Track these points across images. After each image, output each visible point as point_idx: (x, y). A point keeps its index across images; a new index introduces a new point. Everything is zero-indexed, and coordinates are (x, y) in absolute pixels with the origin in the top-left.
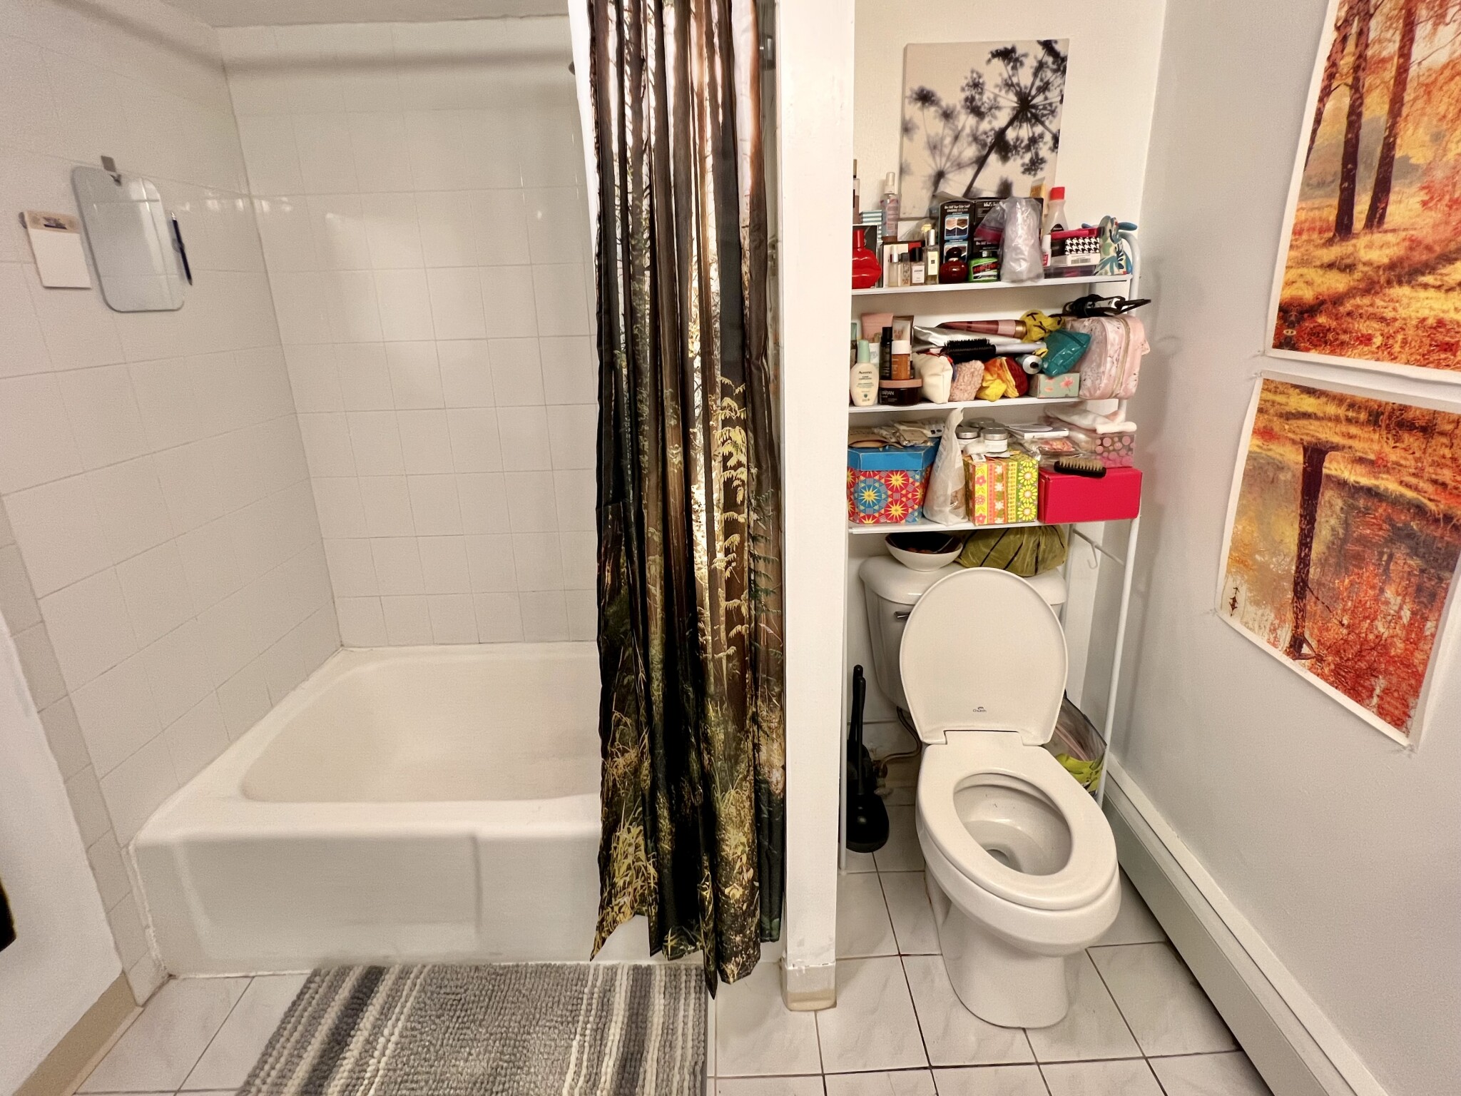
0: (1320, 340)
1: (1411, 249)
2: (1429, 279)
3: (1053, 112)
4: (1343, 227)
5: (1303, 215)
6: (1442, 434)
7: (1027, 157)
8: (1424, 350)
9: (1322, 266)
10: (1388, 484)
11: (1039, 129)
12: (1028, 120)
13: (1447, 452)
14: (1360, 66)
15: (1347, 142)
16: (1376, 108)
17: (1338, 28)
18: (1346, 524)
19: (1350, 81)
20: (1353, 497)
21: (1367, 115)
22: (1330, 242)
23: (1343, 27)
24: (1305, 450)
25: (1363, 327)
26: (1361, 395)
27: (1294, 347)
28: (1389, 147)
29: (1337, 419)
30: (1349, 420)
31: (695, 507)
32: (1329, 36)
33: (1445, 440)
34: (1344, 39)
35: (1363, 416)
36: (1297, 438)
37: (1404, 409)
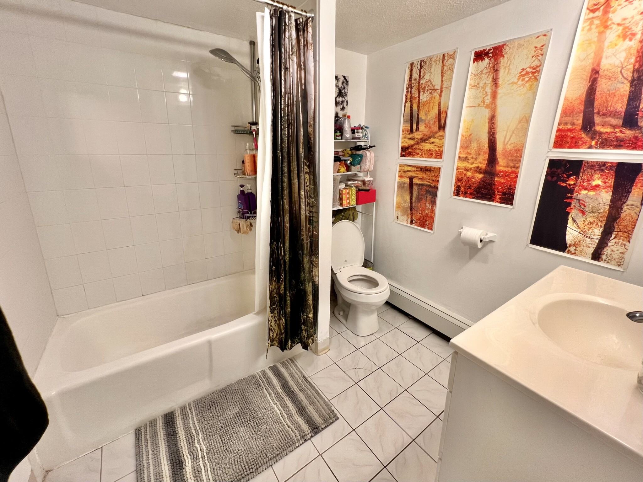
0: (410, 154)
1: (424, 136)
2: (427, 141)
3: (346, 95)
4: (412, 131)
5: (404, 128)
6: (432, 171)
7: (341, 106)
8: (428, 155)
9: (408, 139)
10: (425, 182)
11: (343, 99)
12: (341, 96)
13: (433, 174)
14: (411, 97)
15: (411, 113)
16: (415, 107)
17: (407, 89)
18: (418, 192)
19: (410, 100)
20: (419, 186)
21: (414, 108)
22: (409, 134)
24: (409, 178)
25: (418, 151)
26: (418, 165)
27: (405, 156)
28: (418, 115)
29: (414, 171)
30: (417, 171)
31: (302, 197)
32: (405, 91)
33: (433, 172)
34: (408, 92)
35: (419, 169)
36: (407, 176)
37: (426, 167)
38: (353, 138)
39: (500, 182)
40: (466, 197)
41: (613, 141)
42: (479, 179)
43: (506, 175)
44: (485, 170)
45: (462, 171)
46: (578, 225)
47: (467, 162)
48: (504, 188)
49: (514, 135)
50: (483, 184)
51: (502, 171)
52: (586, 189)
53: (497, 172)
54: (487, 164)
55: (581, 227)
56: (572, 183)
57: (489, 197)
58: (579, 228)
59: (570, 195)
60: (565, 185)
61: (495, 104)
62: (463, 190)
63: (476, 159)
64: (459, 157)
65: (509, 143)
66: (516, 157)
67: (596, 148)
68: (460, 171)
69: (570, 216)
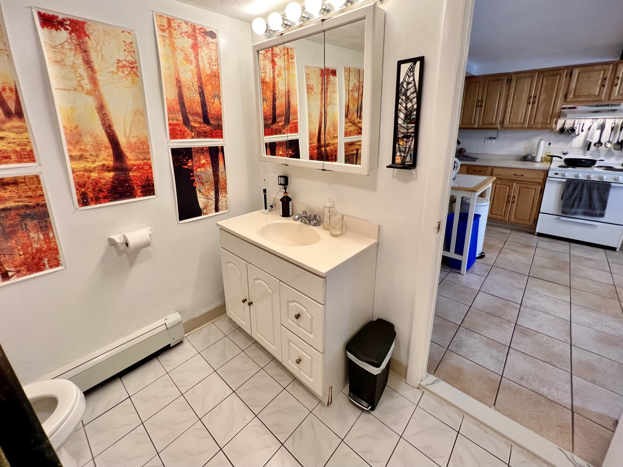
33: (23, 184)
39: (137, 176)
40: (100, 203)
41: (202, 133)
42: (110, 178)
43: (139, 168)
44: (115, 167)
45: (82, 173)
46: (203, 194)
47: (86, 161)
48: (142, 181)
49: (133, 128)
50: (118, 183)
51: (135, 165)
52: (199, 167)
53: (129, 167)
54: (114, 160)
55: (204, 194)
56: (191, 165)
57: (129, 194)
58: (204, 195)
59: (192, 174)
60: (187, 167)
61: (98, 92)
62: (93, 196)
63: (97, 156)
64: (71, 157)
65: (131, 136)
66: (144, 149)
67: (196, 138)
68: (78, 173)
69: (197, 189)
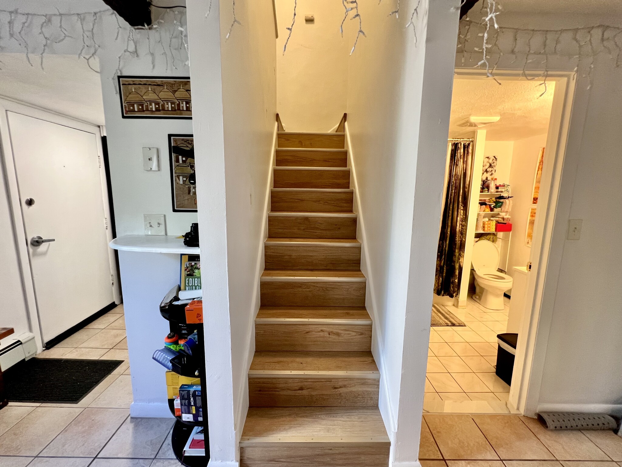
3: (495, 166)
5: (536, 186)
7: (491, 173)
11: (492, 169)
12: (491, 167)
17: (539, 163)
23: (540, 163)
27: (535, 204)
31: (458, 220)
32: (538, 164)
34: (540, 164)
38: (497, 192)
